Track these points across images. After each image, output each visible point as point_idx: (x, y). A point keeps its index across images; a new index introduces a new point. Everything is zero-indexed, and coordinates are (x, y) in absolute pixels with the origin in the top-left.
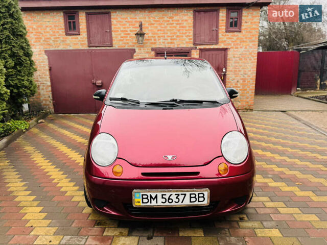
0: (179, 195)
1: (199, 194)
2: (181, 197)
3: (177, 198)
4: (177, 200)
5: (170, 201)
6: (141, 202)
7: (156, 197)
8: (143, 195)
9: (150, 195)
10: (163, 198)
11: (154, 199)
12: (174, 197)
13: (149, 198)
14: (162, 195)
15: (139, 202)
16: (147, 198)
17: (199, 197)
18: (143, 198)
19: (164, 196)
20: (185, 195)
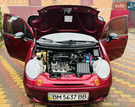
0: (73, 96)
1: (83, 95)
2: (74, 97)
3: (72, 97)
4: (72, 98)
5: (68, 98)
6: (53, 98)
7: (61, 96)
8: (53, 95)
9: (58, 96)
10: (64, 97)
11: (59, 97)
12: (70, 97)
13: (57, 97)
14: (64, 96)
15: (51, 98)
16: (56, 97)
17: (83, 96)
18: (53, 97)
19: (65, 96)
20: (76, 96)
